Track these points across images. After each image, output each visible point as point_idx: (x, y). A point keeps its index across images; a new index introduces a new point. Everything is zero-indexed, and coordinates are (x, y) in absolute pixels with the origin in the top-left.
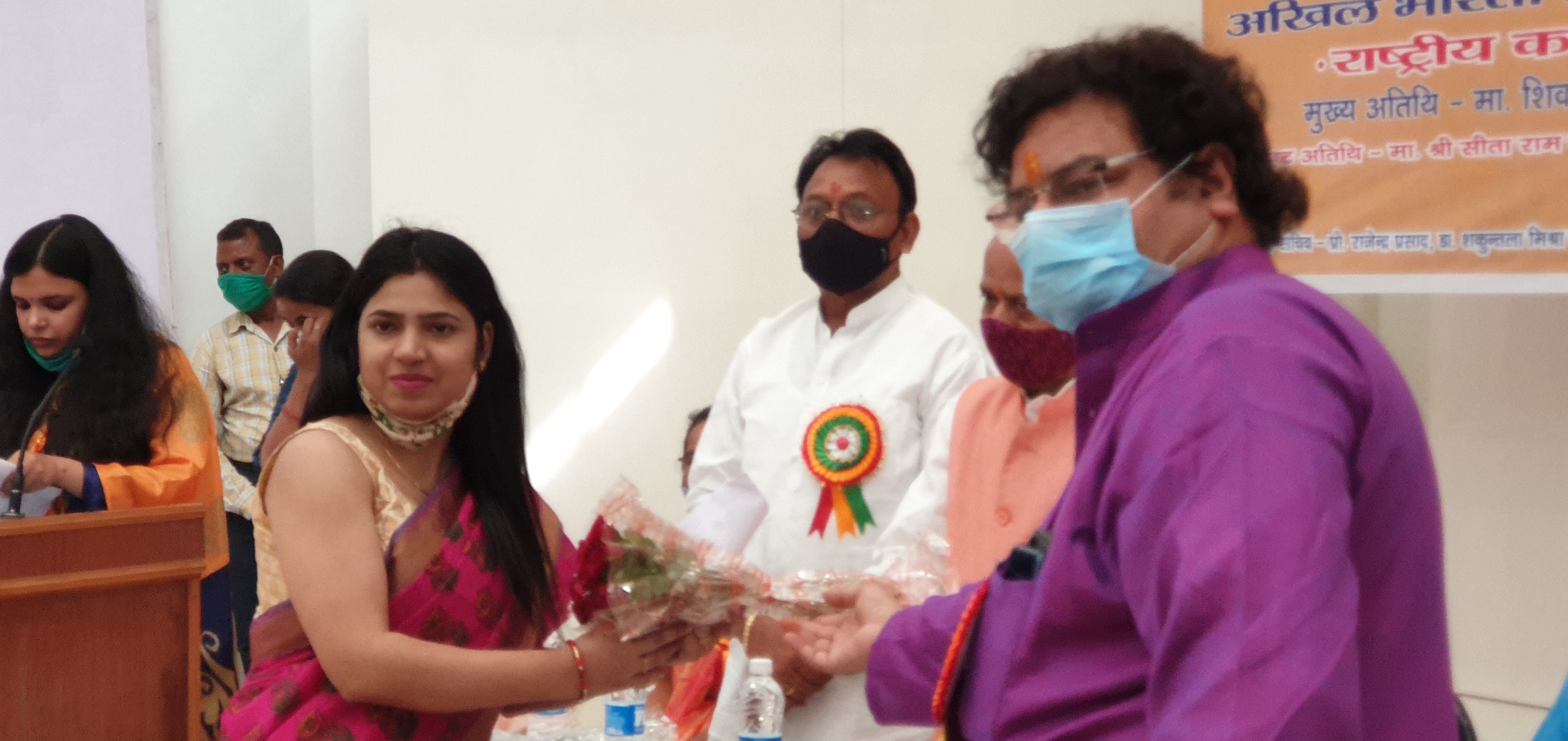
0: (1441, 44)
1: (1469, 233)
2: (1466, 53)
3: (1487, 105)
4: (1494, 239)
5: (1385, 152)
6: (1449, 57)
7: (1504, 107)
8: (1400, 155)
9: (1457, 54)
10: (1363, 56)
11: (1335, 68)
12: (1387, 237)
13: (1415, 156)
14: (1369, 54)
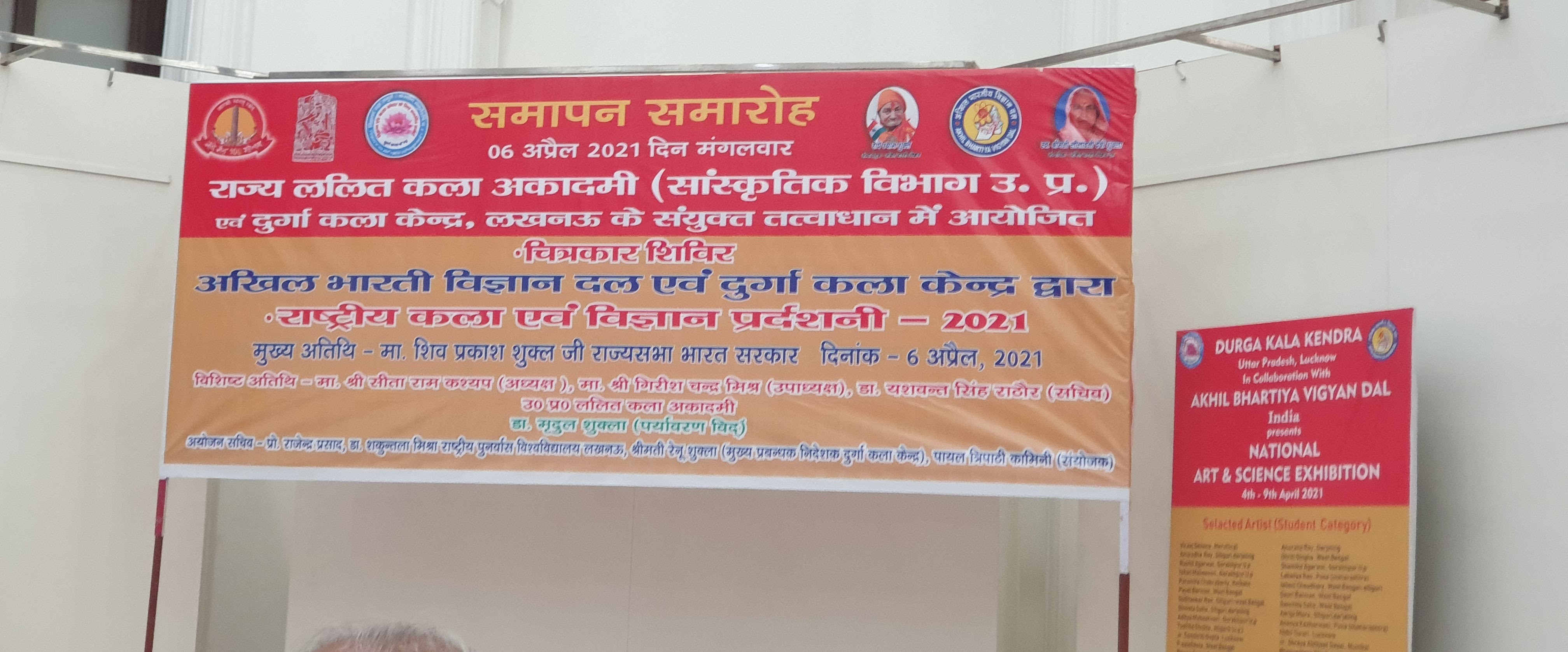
0: (360, 311)
1: (372, 440)
2: (376, 319)
3: (389, 354)
4: (389, 445)
5: (314, 383)
6: (365, 319)
7: (401, 357)
8: (325, 384)
9: (371, 319)
10: (301, 314)
11: (280, 320)
12: (311, 442)
13: (337, 386)
14: (307, 313)
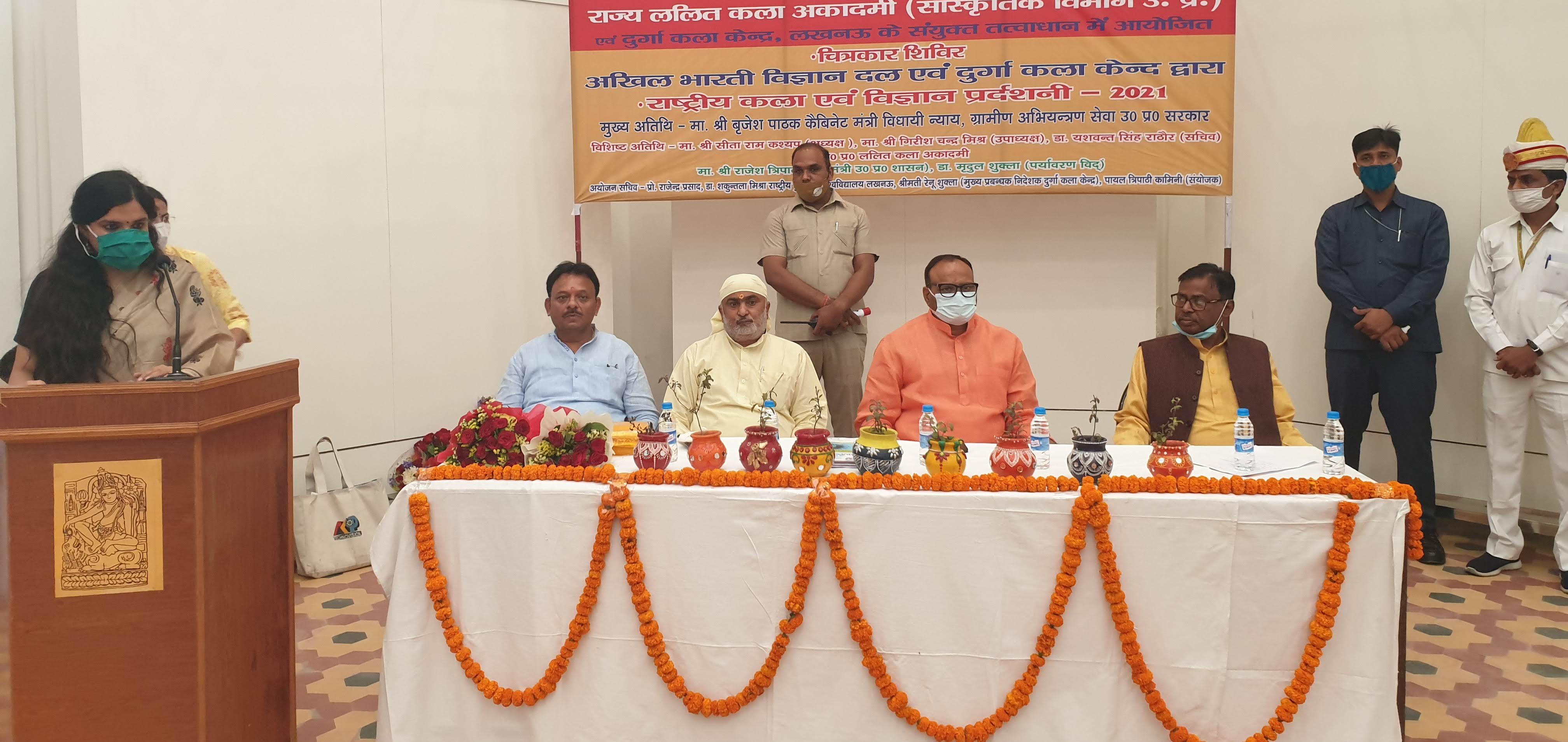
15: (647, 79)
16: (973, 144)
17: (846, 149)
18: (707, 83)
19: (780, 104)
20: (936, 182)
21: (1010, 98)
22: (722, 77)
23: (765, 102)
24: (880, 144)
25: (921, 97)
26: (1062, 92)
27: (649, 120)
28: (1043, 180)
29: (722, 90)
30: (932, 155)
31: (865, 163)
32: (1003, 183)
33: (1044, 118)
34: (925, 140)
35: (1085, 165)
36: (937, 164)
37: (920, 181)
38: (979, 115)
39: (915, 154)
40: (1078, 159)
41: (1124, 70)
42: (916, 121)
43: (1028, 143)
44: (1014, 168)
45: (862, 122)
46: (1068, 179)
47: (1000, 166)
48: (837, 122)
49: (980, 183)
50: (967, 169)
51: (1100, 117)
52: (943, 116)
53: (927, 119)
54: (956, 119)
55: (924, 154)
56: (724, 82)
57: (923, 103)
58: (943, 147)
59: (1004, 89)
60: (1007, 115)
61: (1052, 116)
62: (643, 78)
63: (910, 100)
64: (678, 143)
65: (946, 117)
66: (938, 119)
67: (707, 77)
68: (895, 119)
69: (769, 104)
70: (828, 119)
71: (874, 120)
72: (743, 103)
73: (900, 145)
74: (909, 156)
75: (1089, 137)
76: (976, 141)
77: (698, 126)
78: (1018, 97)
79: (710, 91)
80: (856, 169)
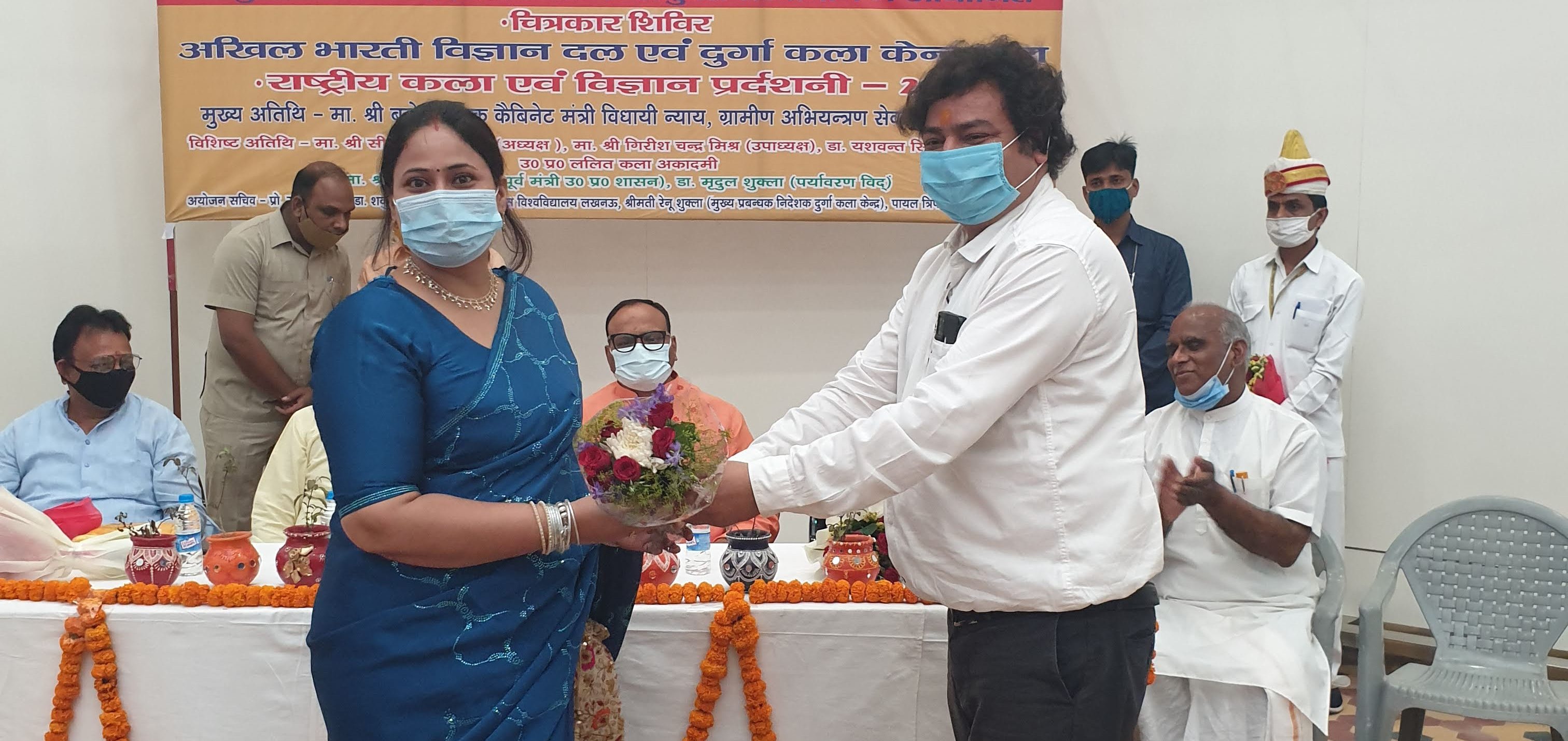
15: (268, 48)
16: (723, 151)
17: (552, 154)
18: (354, 55)
19: (458, 87)
20: (674, 202)
21: (771, 89)
22: (376, 47)
23: (437, 85)
24: (599, 148)
25: (653, 84)
26: (837, 84)
27: (271, 105)
28: (813, 202)
29: (376, 66)
30: (669, 165)
31: (577, 173)
32: (762, 205)
33: (815, 119)
34: (659, 144)
35: (868, 183)
36: (676, 177)
37: (654, 200)
38: (731, 112)
39: (646, 163)
40: (858, 176)
41: (919, 55)
42: (646, 117)
43: (794, 151)
44: (776, 185)
45: (573, 116)
46: (845, 202)
47: (758, 183)
48: (539, 115)
49: (732, 205)
50: (715, 186)
51: (886, 119)
52: (683, 112)
53: (661, 115)
54: (700, 117)
55: (658, 164)
56: (378, 53)
57: (656, 93)
58: (684, 155)
59: (762, 78)
60: (767, 112)
61: (825, 116)
62: (262, 46)
63: (637, 87)
64: (314, 138)
65: (686, 114)
66: (675, 115)
67: (353, 46)
68: (619, 114)
69: (443, 86)
70: (526, 111)
71: (590, 113)
72: (406, 84)
73: (626, 151)
74: (638, 166)
75: (872, 145)
76: (727, 148)
77: (342, 115)
78: (781, 89)
79: (360, 66)
80: (566, 181)
